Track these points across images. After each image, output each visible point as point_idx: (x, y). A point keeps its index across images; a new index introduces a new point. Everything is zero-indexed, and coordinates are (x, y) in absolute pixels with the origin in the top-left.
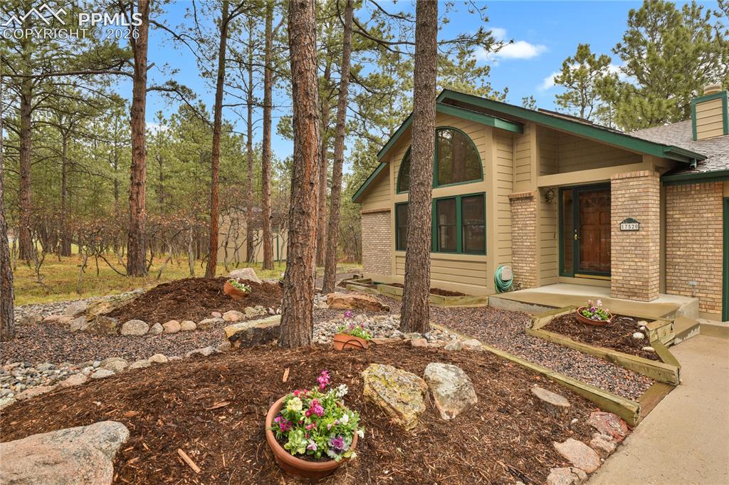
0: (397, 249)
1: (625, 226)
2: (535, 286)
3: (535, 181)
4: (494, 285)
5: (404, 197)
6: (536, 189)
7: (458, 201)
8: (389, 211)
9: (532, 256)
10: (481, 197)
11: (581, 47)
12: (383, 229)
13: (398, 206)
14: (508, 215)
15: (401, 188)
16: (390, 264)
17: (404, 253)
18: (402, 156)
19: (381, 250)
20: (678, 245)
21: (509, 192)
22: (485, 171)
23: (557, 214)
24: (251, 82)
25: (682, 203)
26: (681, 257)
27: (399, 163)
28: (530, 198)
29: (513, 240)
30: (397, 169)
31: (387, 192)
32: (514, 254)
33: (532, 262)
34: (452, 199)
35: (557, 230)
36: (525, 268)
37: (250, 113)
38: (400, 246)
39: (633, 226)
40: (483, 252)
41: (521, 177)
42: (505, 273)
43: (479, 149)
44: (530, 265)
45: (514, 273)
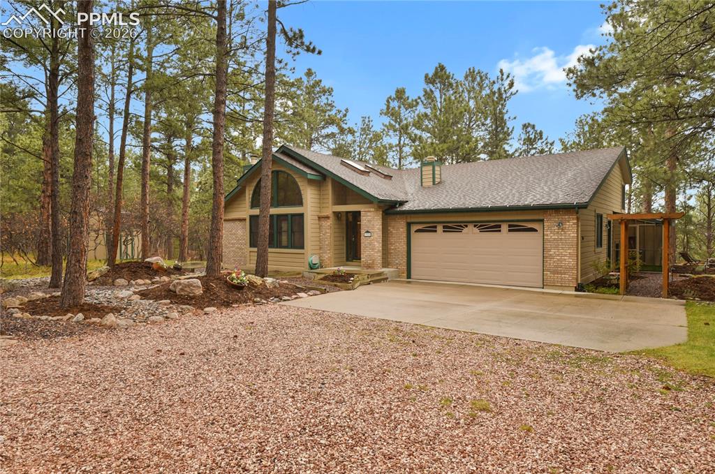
0: (251, 246)
1: (366, 235)
2: (331, 267)
3: (331, 208)
4: (308, 267)
5: (256, 212)
6: (331, 212)
7: (290, 217)
8: (245, 220)
9: (329, 250)
10: (301, 216)
11: (398, 91)
12: (240, 232)
13: (251, 217)
14: (318, 226)
15: (253, 205)
16: (245, 257)
17: (256, 249)
18: (255, 184)
19: (238, 248)
20: (391, 244)
21: (318, 213)
22: (304, 201)
23: (345, 227)
24: (113, 96)
25: (393, 223)
26: (393, 249)
27: (253, 188)
28: (328, 217)
29: (320, 241)
30: (251, 192)
31: (243, 206)
32: (320, 248)
33: (329, 253)
34: (286, 215)
35: (345, 236)
36: (326, 256)
37: (111, 123)
38: (252, 245)
39: (369, 234)
40: (302, 247)
41: (324, 205)
42: (315, 260)
43: (301, 188)
44: (328, 255)
45: (320, 260)
